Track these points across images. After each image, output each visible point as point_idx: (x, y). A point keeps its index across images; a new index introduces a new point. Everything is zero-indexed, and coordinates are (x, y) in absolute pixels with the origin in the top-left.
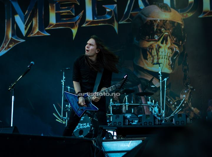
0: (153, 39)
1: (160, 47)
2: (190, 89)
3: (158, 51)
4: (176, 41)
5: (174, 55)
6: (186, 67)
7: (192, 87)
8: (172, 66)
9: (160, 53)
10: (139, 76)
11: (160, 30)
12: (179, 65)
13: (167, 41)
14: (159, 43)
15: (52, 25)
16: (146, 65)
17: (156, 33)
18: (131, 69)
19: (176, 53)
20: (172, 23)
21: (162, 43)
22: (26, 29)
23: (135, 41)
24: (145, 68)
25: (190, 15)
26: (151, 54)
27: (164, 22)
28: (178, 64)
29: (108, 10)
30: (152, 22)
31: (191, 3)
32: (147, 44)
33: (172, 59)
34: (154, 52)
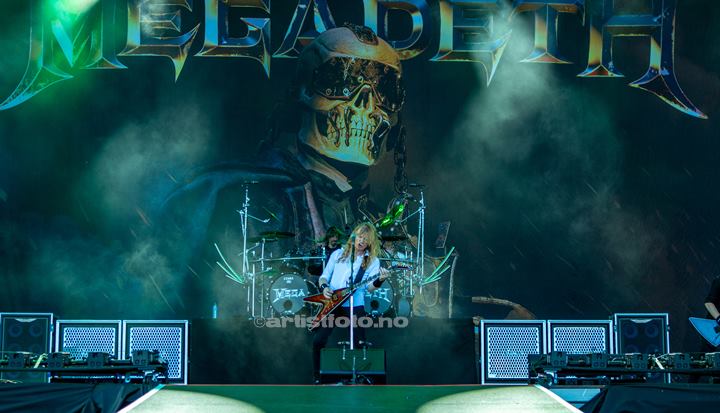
0: (339, 95)
1: (352, 113)
2: (408, 198)
3: (348, 120)
4: (384, 103)
5: (380, 131)
6: (400, 156)
7: (409, 196)
8: (374, 152)
9: (352, 125)
10: (308, 167)
11: (355, 79)
12: (388, 150)
13: (366, 101)
14: (352, 104)
15: (131, 48)
16: (324, 147)
17: (347, 83)
18: (293, 150)
19: (384, 126)
20: (380, 66)
21: (357, 104)
22: (75, 52)
23: (304, 95)
24: (322, 152)
25: (414, 54)
26: (334, 124)
27: (364, 63)
28: (385, 149)
29: (251, 28)
30: (340, 62)
31: (418, 32)
32: (327, 105)
33: (375, 137)
34: (341, 122)
